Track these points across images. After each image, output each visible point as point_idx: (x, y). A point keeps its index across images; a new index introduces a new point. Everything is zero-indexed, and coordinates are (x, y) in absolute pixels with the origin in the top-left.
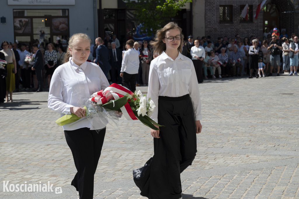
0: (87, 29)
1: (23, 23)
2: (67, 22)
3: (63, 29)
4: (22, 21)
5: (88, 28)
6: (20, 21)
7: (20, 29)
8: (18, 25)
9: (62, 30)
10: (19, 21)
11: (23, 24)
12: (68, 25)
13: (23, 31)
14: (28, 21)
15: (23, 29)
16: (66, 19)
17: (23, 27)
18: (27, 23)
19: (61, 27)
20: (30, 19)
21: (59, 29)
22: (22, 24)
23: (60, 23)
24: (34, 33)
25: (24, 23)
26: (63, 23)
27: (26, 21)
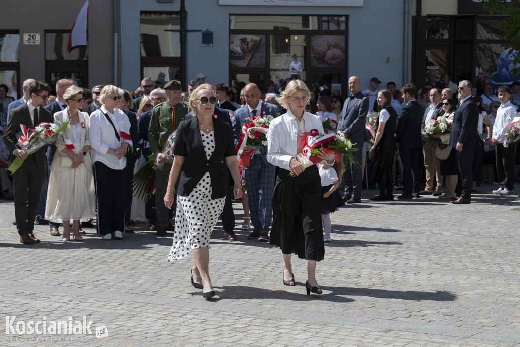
0: (388, 60)
1: (248, 44)
2: (343, 45)
3: (333, 58)
4: (246, 41)
5: (389, 58)
6: (244, 41)
7: (242, 58)
8: (239, 50)
9: (332, 62)
10: (240, 39)
11: (248, 47)
12: (346, 51)
13: (247, 62)
14: (260, 40)
15: (249, 58)
16: (343, 37)
17: (248, 54)
18: (257, 45)
19: (329, 54)
20: (263, 36)
21: (326, 59)
22: (245, 47)
23: (329, 47)
24: (272, 67)
25: (251, 44)
26: (334, 47)
27: (256, 41)
